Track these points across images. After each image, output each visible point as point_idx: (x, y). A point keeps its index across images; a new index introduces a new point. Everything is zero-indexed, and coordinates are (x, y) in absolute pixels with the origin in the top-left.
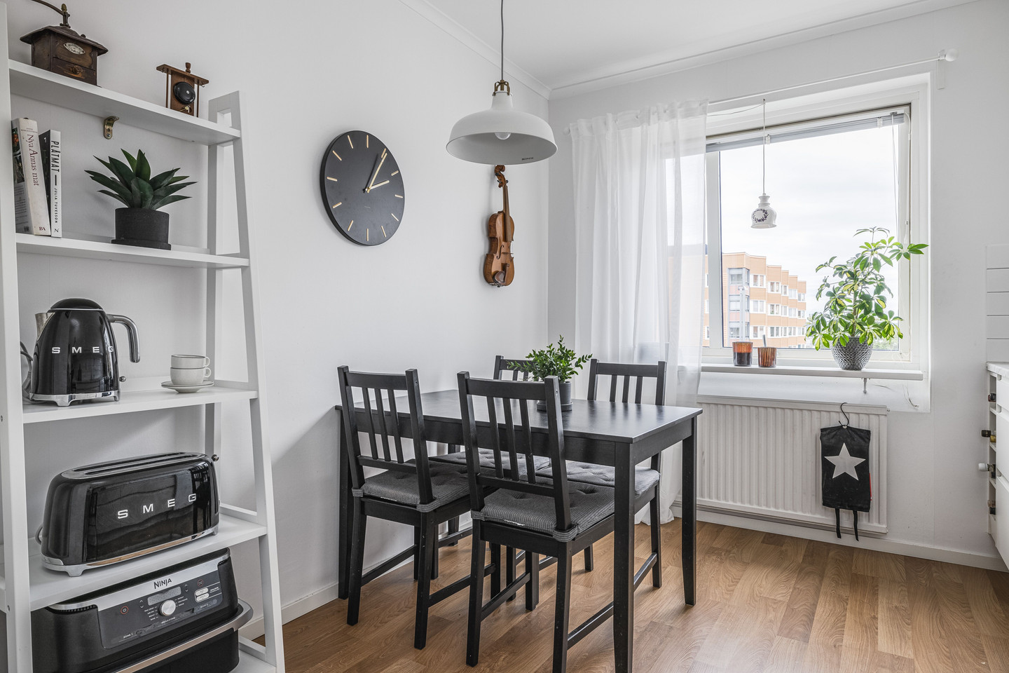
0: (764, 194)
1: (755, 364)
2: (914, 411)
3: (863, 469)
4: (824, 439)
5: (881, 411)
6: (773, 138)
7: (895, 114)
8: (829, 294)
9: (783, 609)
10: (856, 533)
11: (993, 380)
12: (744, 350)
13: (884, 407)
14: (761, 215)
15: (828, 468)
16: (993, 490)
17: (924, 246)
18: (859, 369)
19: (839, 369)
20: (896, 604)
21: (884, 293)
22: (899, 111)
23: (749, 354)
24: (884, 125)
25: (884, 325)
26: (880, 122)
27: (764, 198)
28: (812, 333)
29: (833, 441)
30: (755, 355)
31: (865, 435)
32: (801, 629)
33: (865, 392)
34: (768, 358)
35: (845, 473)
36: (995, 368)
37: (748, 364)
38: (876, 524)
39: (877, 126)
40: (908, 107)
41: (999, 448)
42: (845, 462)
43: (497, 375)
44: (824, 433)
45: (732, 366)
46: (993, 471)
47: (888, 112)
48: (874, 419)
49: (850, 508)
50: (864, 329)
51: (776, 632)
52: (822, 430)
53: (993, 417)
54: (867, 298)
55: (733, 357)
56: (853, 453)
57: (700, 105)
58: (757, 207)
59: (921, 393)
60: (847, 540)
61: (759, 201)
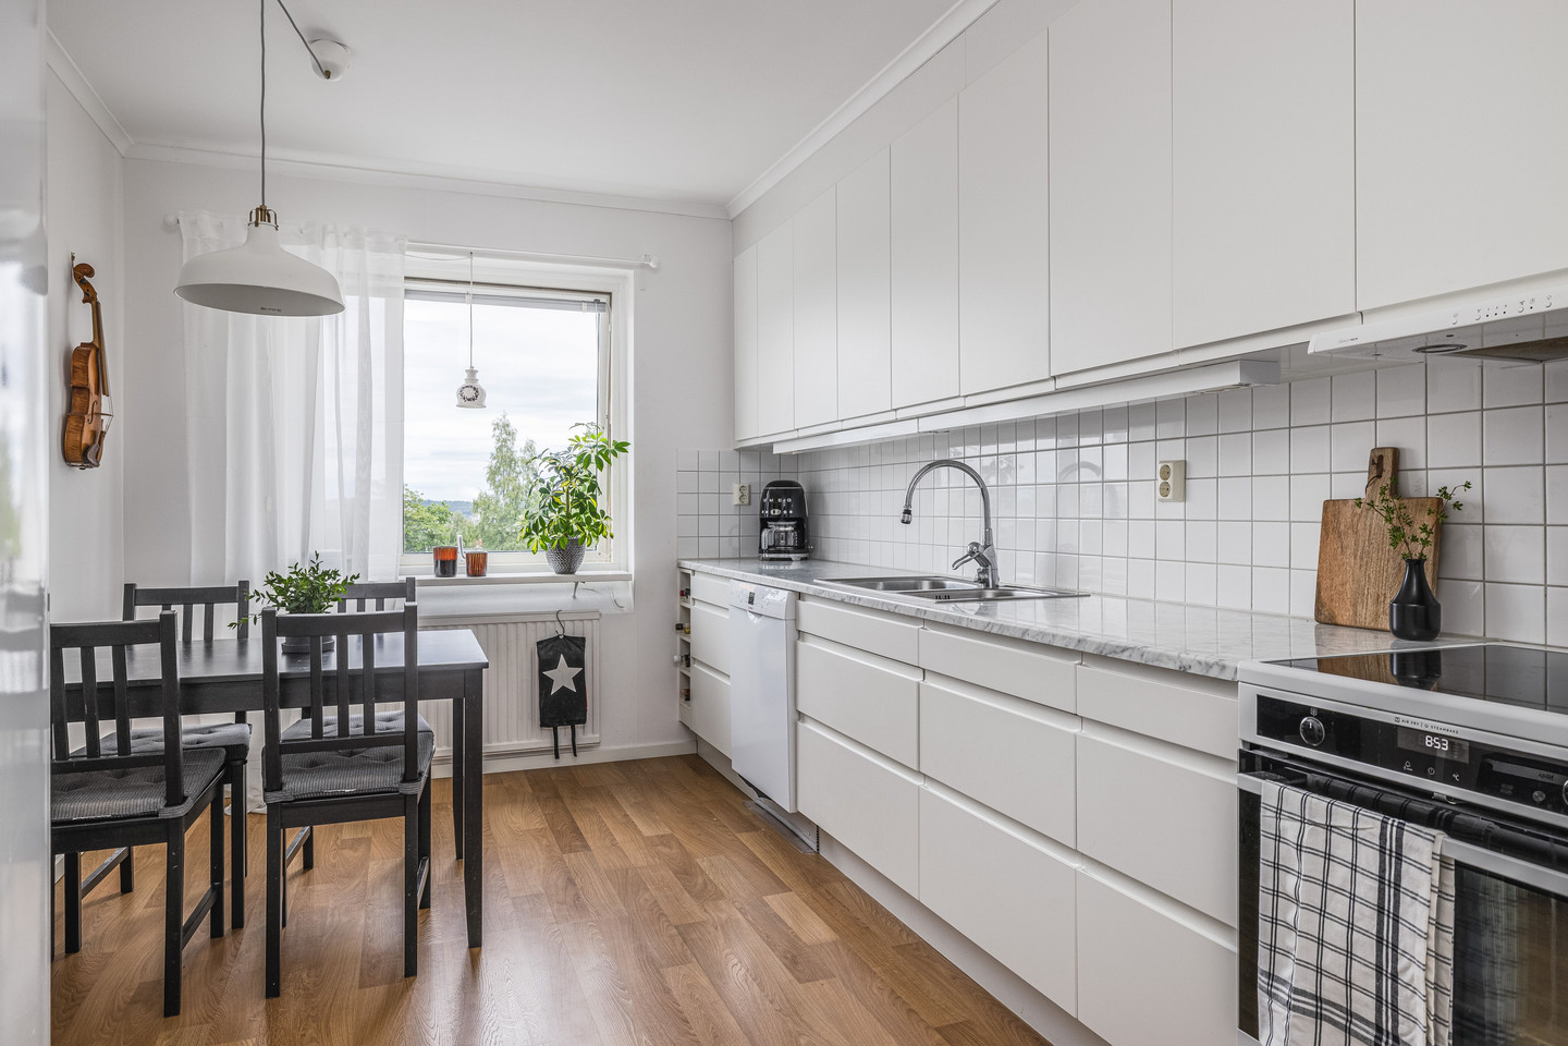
0: (472, 367)
1: (461, 574)
2: (619, 612)
3: (579, 680)
4: (542, 652)
5: (594, 615)
6: (477, 298)
7: (597, 301)
8: (543, 491)
9: (549, 833)
10: (574, 750)
11: (687, 576)
12: (448, 557)
13: (597, 611)
14: (470, 393)
15: (545, 683)
16: (687, 679)
17: (627, 444)
18: (573, 573)
19: (553, 574)
20: (633, 800)
21: (596, 492)
22: (601, 300)
23: (454, 562)
24: (588, 310)
25: (597, 524)
26: (584, 306)
27: (472, 372)
28: (528, 534)
29: (551, 653)
30: (461, 563)
31: (580, 642)
32: (578, 843)
33: (574, 597)
34: (477, 566)
35: (563, 687)
36: (687, 564)
37: (454, 574)
38: (590, 735)
39: (581, 310)
40: (608, 297)
41: (692, 639)
42: (562, 676)
43: (129, 614)
44: (541, 646)
45: (433, 577)
46: (687, 660)
47: (591, 298)
48: (588, 624)
49: (569, 723)
50: (583, 530)
51: (559, 851)
52: (538, 643)
53: (687, 611)
54: (580, 495)
55: (433, 566)
56: (570, 664)
57: (396, 240)
58: (463, 383)
59: (625, 594)
60: (567, 760)
61: (466, 376)
